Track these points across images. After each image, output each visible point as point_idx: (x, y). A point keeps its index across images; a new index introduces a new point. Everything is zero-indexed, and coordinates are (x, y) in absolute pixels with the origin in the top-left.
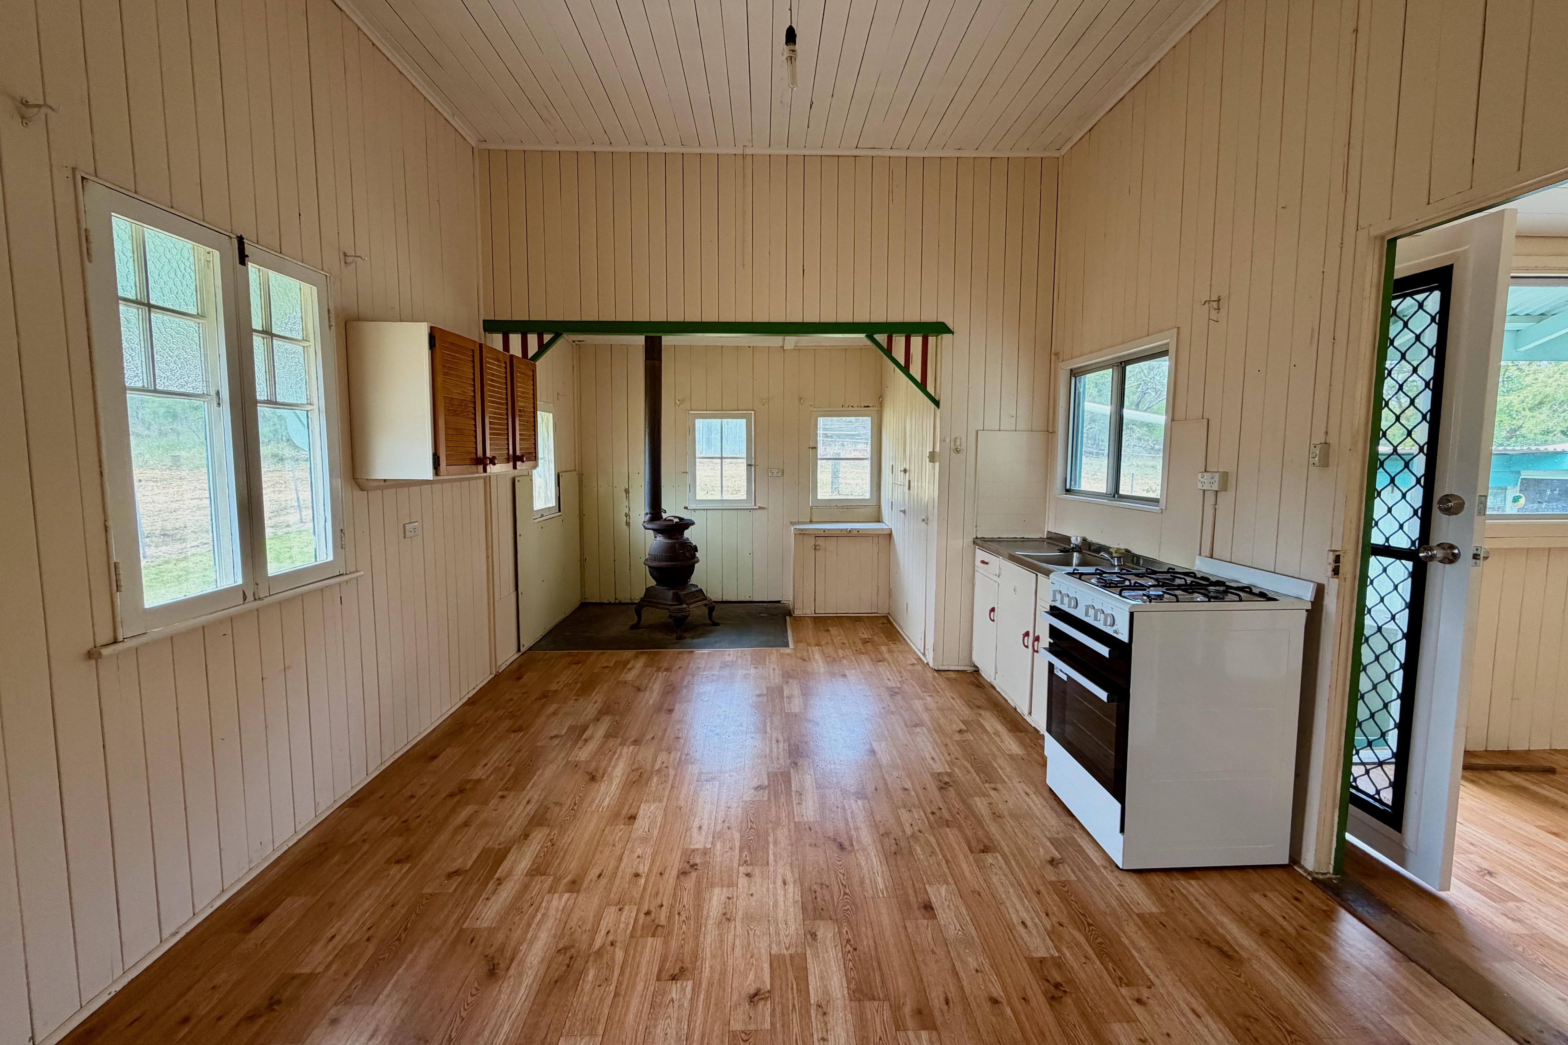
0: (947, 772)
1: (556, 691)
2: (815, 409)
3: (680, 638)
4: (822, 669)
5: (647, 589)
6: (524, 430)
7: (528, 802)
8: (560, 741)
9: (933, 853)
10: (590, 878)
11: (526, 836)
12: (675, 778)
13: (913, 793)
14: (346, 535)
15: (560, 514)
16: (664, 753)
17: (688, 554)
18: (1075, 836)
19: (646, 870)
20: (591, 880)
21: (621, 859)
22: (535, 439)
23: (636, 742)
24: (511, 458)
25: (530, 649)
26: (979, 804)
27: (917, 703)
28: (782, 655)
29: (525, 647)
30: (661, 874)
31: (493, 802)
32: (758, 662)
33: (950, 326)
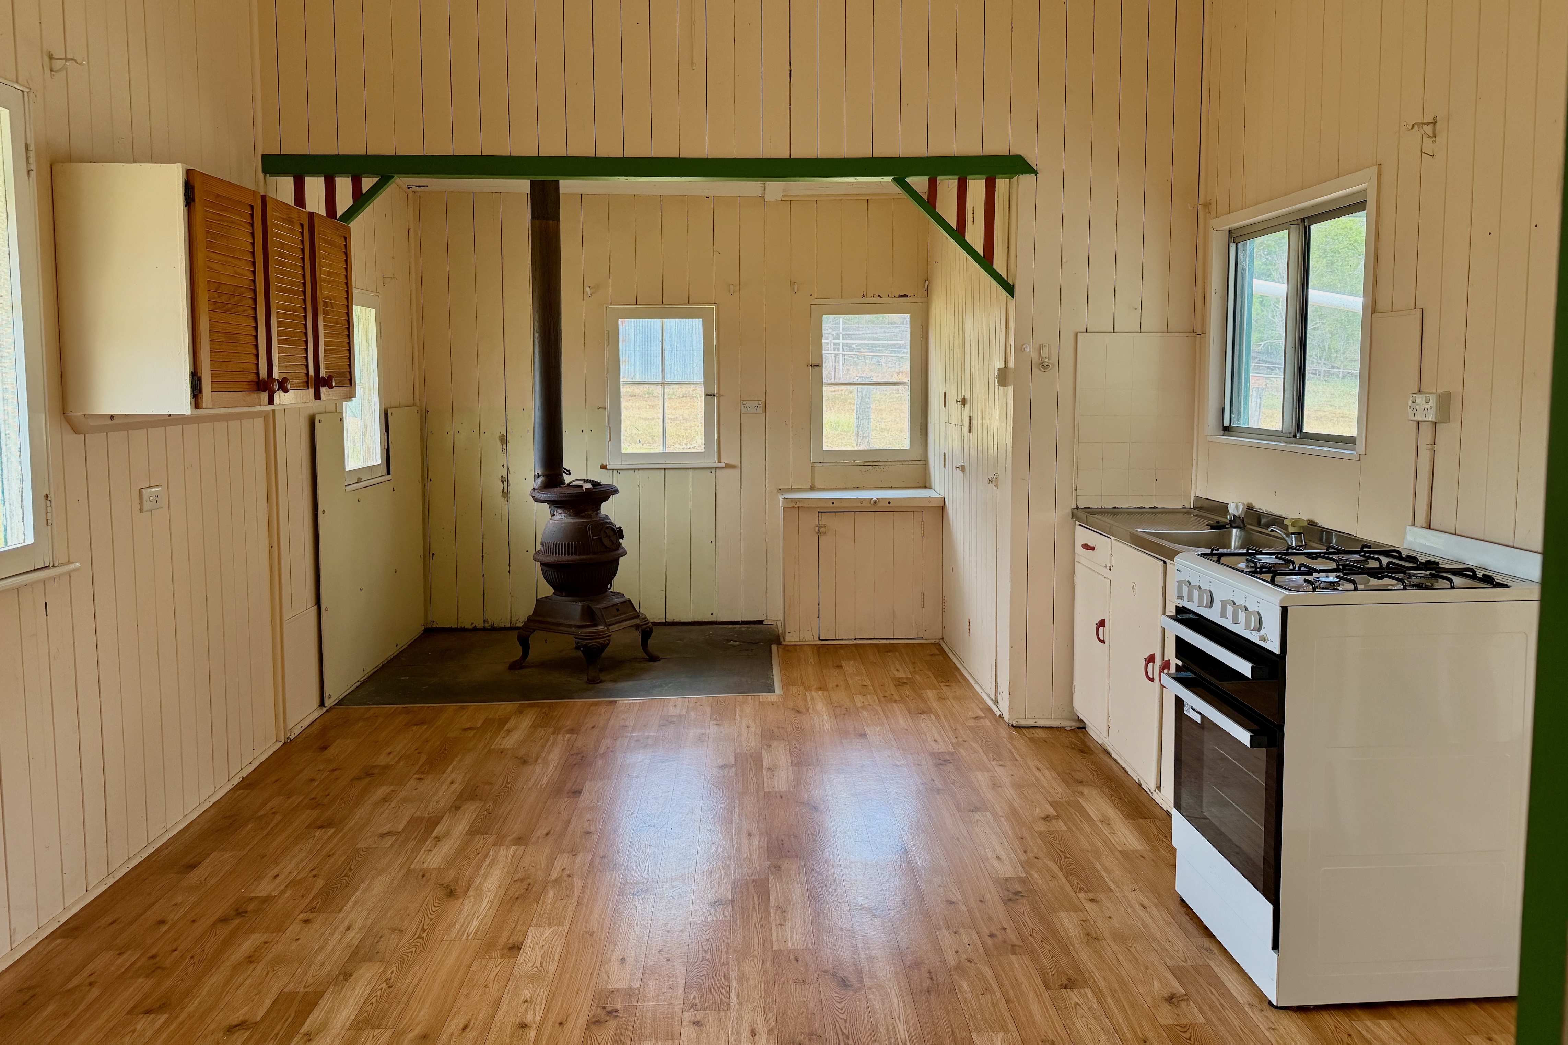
0: (1020, 877)
1: (386, 767)
2: (817, 301)
3: (593, 681)
4: (827, 726)
5: (538, 601)
6: (332, 336)
7: (348, 929)
8: (396, 841)
9: (987, 989)
10: (450, 1031)
11: (347, 976)
12: (583, 891)
13: (963, 908)
14: (53, 502)
15: (389, 477)
16: (566, 855)
17: (606, 542)
18: (1212, 964)
19: (538, 1019)
20: (452, 1034)
21: (497, 1003)
22: (349, 351)
23: (520, 840)
24: (311, 382)
25: (340, 703)
26: (1066, 921)
27: (980, 777)
28: (761, 704)
29: (331, 700)
30: (561, 1024)
31: (295, 928)
32: (721, 715)
33: (1032, 162)
